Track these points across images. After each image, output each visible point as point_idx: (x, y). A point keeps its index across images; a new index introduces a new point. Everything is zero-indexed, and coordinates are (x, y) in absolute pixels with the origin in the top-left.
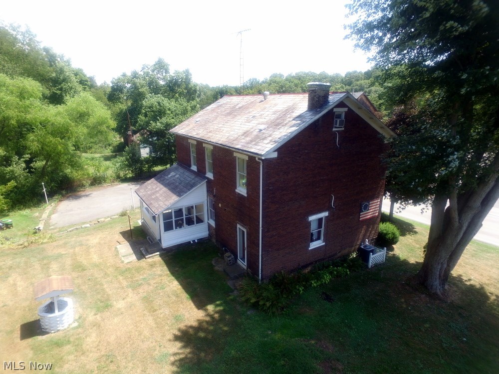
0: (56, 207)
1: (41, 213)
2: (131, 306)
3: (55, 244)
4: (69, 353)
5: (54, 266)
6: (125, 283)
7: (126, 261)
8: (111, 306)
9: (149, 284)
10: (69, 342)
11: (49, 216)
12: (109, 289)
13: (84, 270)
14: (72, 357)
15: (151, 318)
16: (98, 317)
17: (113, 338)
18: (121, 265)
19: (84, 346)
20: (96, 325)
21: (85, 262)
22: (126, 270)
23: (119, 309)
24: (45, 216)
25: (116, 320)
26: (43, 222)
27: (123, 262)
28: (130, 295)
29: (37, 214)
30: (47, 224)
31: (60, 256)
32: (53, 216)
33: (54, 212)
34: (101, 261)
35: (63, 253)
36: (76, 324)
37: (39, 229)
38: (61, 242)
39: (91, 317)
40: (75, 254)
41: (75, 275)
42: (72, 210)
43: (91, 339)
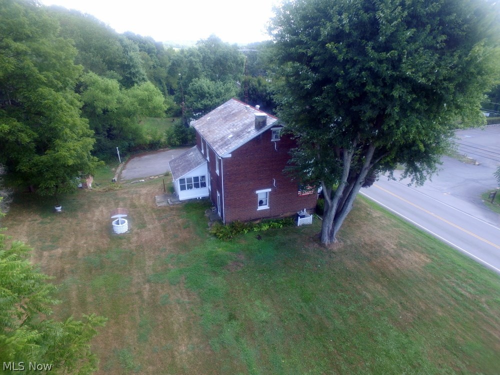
0: (125, 164)
1: (116, 169)
2: (155, 228)
3: (123, 191)
4: (125, 242)
5: (121, 204)
6: (155, 217)
7: (158, 206)
8: (146, 227)
9: (167, 219)
10: (125, 238)
11: (121, 172)
12: (146, 218)
13: (136, 208)
14: (126, 244)
15: (163, 234)
16: (139, 231)
17: (144, 240)
18: (155, 207)
19: (131, 241)
20: (137, 233)
21: (137, 203)
22: (158, 210)
23: (149, 229)
24: (118, 171)
25: (146, 233)
26: (117, 175)
27: (157, 206)
28: (156, 223)
29: (114, 169)
30: (119, 177)
31: (125, 198)
32: (123, 171)
33: (124, 168)
34: (145, 204)
35: (127, 197)
36: (129, 232)
37: (114, 180)
38: (126, 191)
39: (135, 230)
40: (132, 198)
41: (131, 210)
42: (135, 168)
43: (135, 239)
